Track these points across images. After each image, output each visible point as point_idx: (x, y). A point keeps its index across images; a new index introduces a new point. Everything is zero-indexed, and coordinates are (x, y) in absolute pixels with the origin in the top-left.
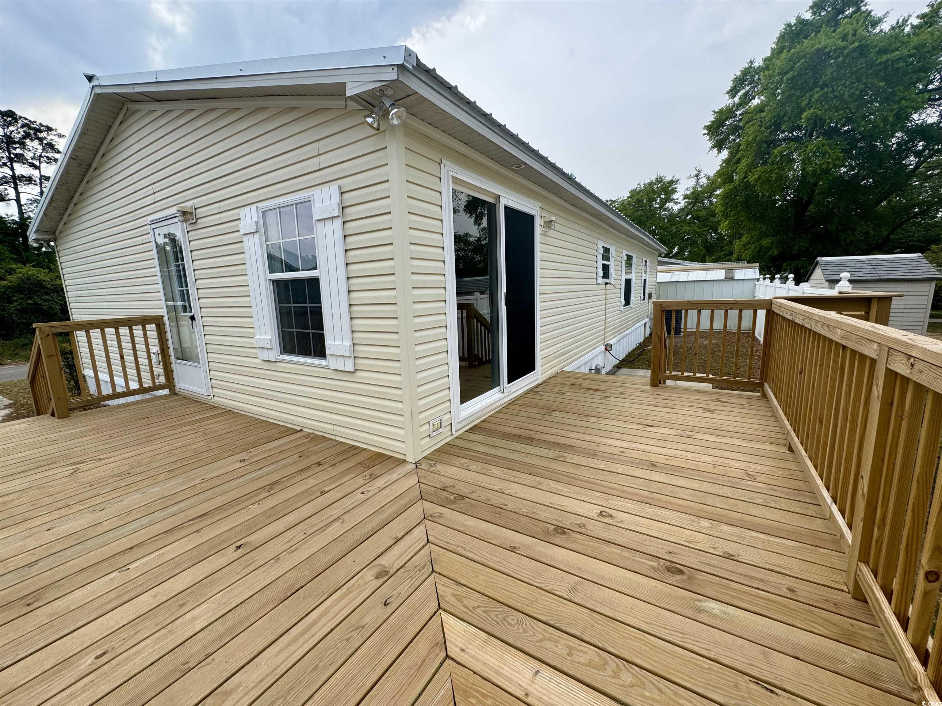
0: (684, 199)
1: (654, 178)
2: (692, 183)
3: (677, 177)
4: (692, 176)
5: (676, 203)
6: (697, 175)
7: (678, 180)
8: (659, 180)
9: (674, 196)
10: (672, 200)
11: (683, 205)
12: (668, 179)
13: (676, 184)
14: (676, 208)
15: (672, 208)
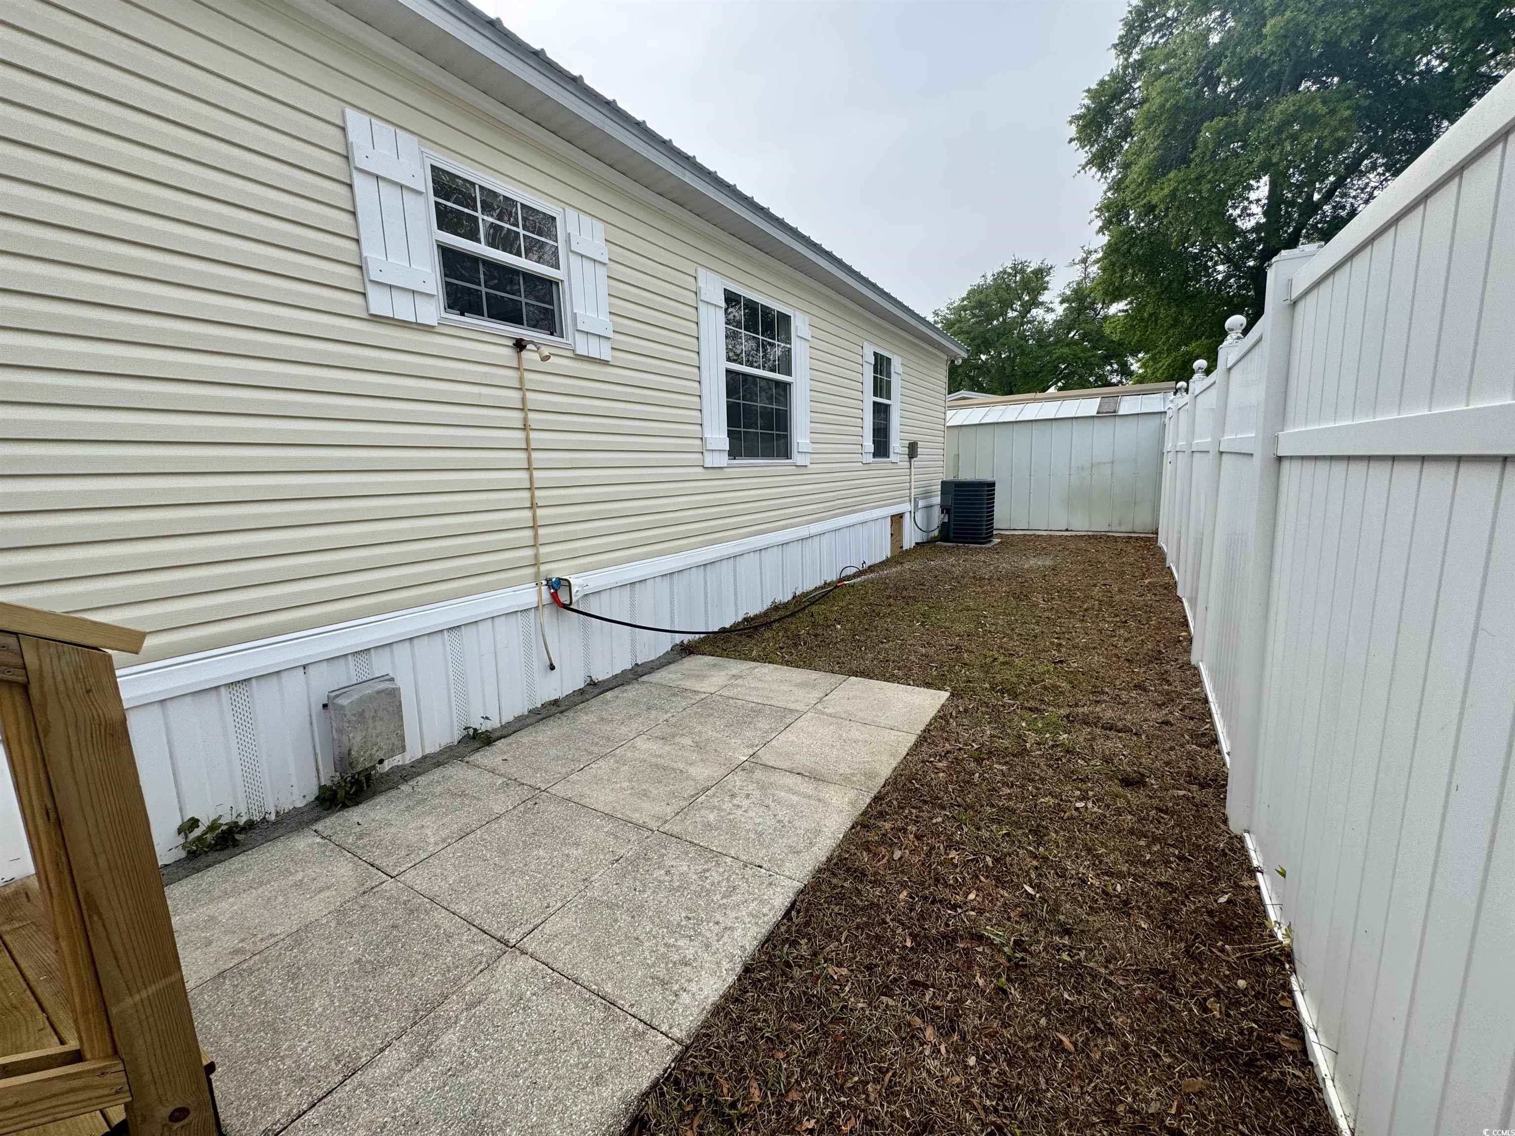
0: (1062, 302)
1: (1009, 264)
2: (1075, 274)
3: (1048, 263)
4: (1077, 261)
5: (1050, 310)
6: (1084, 261)
7: (1051, 268)
8: (1018, 269)
9: (1045, 297)
10: (1042, 303)
11: (1061, 313)
12: (1033, 266)
13: (1048, 275)
14: (1050, 318)
15: (1044, 319)
